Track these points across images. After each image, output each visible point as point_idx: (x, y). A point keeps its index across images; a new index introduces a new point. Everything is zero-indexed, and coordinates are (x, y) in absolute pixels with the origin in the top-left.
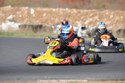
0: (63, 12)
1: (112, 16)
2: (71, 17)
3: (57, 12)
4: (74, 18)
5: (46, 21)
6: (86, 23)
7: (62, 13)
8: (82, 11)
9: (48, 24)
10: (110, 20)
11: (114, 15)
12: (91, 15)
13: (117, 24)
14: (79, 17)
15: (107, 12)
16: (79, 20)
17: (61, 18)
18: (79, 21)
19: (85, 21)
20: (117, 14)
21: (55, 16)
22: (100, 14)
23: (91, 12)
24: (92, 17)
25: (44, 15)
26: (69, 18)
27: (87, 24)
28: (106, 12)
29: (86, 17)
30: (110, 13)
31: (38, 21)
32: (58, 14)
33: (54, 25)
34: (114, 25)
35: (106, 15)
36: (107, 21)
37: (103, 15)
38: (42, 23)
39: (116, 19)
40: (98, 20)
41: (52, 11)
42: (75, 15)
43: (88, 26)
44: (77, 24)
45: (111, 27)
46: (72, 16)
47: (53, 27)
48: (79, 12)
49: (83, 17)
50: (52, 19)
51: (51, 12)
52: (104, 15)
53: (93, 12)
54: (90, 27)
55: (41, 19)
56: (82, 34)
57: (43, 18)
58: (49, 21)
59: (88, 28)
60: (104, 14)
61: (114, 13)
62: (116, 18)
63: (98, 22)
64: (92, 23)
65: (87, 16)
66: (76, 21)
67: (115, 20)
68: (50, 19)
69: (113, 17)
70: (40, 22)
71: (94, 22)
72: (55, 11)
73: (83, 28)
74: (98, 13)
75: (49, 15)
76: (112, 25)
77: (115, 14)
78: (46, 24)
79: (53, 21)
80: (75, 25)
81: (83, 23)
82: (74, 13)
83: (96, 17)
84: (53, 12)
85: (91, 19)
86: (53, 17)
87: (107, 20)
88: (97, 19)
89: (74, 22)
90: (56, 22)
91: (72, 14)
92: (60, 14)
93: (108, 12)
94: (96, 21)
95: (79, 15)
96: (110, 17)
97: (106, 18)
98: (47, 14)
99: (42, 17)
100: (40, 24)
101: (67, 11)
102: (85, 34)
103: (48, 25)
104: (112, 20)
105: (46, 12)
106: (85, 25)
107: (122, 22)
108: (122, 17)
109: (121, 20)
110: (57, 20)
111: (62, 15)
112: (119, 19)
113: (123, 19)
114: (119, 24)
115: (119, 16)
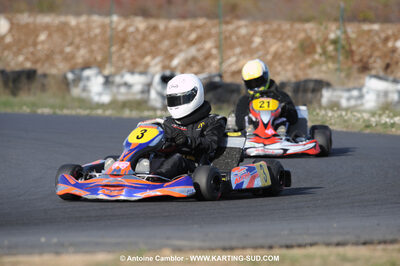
0: (103, 26)
1: (257, 40)
2: (126, 45)
3: (83, 26)
4: (137, 47)
5: (49, 57)
6: (175, 62)
7: (97, 31)
8: (162, 25)
9: (53, 65)
10: (252, 52)
11: (264, 36)
12: (193, 36)
13: (276, 64)
14: (154, 44)
15: (242, 27)
16: (154, 55)
17: (95, 47)
18: (154, 57)
19: (172, 57)
20: (275, 32)
21: (77, 40)
22: (220, 33)
23: (194, 28)
24: (194, 43)
25: (42, 37)
26: (122, 47)
27: (179, 64)
28: (239, 27)
29: (177, 45)
30: (251, 29)
31: (21, 58)
32: (85, 36)
33: (72, 71)
35: (238, 38)
37: (230, 37)
38: (35, 62)
39: (273, 49)
40: (214, 51)
41: (65, 24)
42: (139, 37)
44: (147, 66)
46: (131, 39)
47: (70, 76)
48: (155, 29)
49: (166, 44)
50: (68, 49)
51: (63, 29)
52: (234, 38)
53: (198, 27)
55: (31, 49)
57: (39, 47)
58: (58, 57)
60: (233, 32)
61: (265, 32)
62: (271, 46)
63: (215, 58)
64: (194, 64)
65: (180, 41)
66: (143, 56)
67: (267, 53)
68: (62, 52)
69: (263, 43)
70: (27, 59)
71: (201, 58)
72: (78, 25)
74: (214, 31)
75: (56, 37)
77: (269, 34)
78: (46, 65)
79: (69, 58)
80: (137, 70)
81: (167, 62)
82: (137, 30)
83: (208, 45)
84: (72, 29)
85: (193, 51)
86: (71, 44)
87: (241, 53)
88: (211, 48)
89: (138, 60)
90: (80, 60)
91: (132, 33)
92: (92, 34)
93: (246, 26)
94: (208, 56)
95: (153, 37)
96: (251, 42)
97: (241, 45)
98: (50, 35)
99: (35, 44)
100: (28, 65)
101: (114, 26)
103: (54, 71)
104: (261, 54)
105: (47, 27)
106: (173, 70)
107: (291, 59)
108: (290, 43)
109: (289, 53)
110: (82, 54)
111: (99, 38)
112: (281, 50)
113: (294, 50)
114: (280, 64)
115: (280, 39)
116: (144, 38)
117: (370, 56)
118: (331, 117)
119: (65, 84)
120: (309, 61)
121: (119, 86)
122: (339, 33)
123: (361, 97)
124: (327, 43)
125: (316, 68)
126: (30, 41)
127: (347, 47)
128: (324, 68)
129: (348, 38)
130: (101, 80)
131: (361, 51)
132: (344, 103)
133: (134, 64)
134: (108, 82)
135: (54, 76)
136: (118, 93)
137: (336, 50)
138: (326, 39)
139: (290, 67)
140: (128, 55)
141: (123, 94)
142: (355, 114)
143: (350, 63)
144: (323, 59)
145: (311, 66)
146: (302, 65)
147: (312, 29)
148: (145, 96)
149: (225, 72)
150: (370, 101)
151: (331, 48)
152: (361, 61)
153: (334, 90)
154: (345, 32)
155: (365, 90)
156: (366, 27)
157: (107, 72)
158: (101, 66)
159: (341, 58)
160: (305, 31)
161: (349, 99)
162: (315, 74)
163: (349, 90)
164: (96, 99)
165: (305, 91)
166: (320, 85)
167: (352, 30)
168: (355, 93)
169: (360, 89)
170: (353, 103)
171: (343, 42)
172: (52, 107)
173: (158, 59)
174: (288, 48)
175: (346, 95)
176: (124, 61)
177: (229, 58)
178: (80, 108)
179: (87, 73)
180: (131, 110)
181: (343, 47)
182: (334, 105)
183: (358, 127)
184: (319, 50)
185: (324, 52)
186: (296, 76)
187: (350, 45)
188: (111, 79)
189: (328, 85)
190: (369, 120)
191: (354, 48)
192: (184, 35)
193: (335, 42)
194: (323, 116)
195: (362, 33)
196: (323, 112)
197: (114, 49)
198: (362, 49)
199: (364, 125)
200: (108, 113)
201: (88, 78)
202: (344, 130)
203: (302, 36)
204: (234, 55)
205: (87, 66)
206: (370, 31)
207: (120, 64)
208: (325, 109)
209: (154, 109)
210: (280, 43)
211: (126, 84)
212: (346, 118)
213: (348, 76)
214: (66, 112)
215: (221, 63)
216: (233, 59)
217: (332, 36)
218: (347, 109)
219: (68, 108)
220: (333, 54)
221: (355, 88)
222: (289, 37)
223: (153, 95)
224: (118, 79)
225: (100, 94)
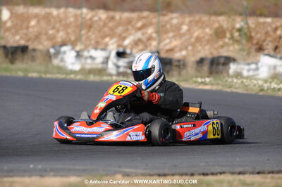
0: (76, 16)
1: (185, 28)
2: (92, 30)
3: (62, 16)
4: (99, 31)
5: (37, 37)
6: (127, 42)
7: (72, 19)
8: (117, 16)
9: (40, 43)
10: (181, 36)
11: (189, 25)
12: (139, 24)
13: (198, 45)
14: (112, 29)
15: (175, 18)
16: (111, 36)
17: (70, 31)
18: (111, 39)
19: (124, 38)
20: (197, 22)
21: (58, 25)
22: (158, 22)
23: (139, 19)
24: (140, 29)
25: (33, 23)
26: (89, 31)
27: (130, 43)
28: (172, 19)
29: (127, 30)
30: (181, 20)
31: (17, 38)
32: (64, 23)
33: (53, 47)
34: (190, 48)
35: (171, 26)
36: (173, 40)
37: (165, 25)
38: (28, 41)
39: (196, 34)
40: (154, 35)
41: (50, 14)
42: (101, 24)
43: (131, 50)
44: (107, 45)
45: (184, 53)
46: (95, 26)
47: (52, 51)
48: (112, 18)
49: (120, 29)
50: (51, 32)
51: (47, 17)
52: (168, 26)
53: (144, 18)
54: (137, 52)
55: (25, 31)
56: (118, 67)
57: (31, 30)
58: (43, 37)
59: (131, 54)
60: (167, 22)
61: (191, 22)
62: (195, 31)
63: (155, 40)
64: (140, 44)
66: (103, 38)
67: (192, 37)
68: (46, 34)
69: (189, 30)
70: (22, 38)
71: (144, 40)
72: (58, 15)
73: (120, 55)
74: (154, 21)
75: (43, 23)
76: (186, 48)
77: (193, 23)
78: (35, 43)
79: (51, 38)
80: (100, 47)
81: (120, 43)
82: (100, 19)
83: (150, 30)
84: (53, 17)
85: (139, 35)
86: (53, 28)
87: (173, 37)
88: (152, 33)
89: (99, 40)
90: (59, 40)
91: (96, 21)
92: (68, 21)
93: (177, 18)
94: (150, 38)
95: (111, 24)
96: (180, 29)
97: (173, 31)
98: (38, 22)
99: (28, 28)
100: (22, 43)
101: (84, 16)
102: (125, 67)
103: (40, 47)
104: (187, 37)
105: (36, 16)
106: (125, 48)
107: (208, 42)
108: (207, 30)
109: (207, 37)
110: (61, 35)
111: (73, 24)
112: (202, 35)
113: (211, 35)
114: (201, 45)
115: (201, 27)
116: (105, 25)
117: (264, 41)
118: (236, 83)
119: (48, 56)
120: (221, 43)
121: (86, 58)
122: (242, 24)
123: (257, 69)
124: (234, 31)
125: (225, 48)
126: (25, 26)
127: (248, 34)
128: (231, 48)
129: (249, 28)
130: (74, 54)
131: (258, 36)
132: (245, 73)
133: (97, 43)
134: (79, 55)
135: (40, 51)
136: (86, 63)
137: (240, 35)
138: (233, 28)
139: (207, 47)
140: (93, 37)
141: (89, 64)
142: (253, 81)
143: (250, 45)
144: (231, 42)
145: (222, 47)
146: (216, 46)
147: (223, 21)
148: (105, 66)
149: (162, 50)
150: (264, 72)
151: (236, 34)
152: (257, 44)
153: (238, 64)
154: (247, 23)
155: (260, 64)
156: (262, 20)
157: (78, 48)
158: (73, 44)
159: (244, 41)
160: (218, 22)
161: (249, 70)
162: (224, 53)
163: (249, 64)
164: (70, 67)
165: (218, 64)
166: (229, 60)
167: (252, 22)
168: (253, 66)
169: (257, 64)
170: (251, 73)
171: (246, 30)
172: (39, 72)
173: (114, 40)
174: (206, 33)
175: (246, 67)
176: (90, 40)
177: (165, 39)
178: (58, 73)
179: (64, 49)
180: (95, 75)
181: (245, 34)
182: (238, 75)
183: (255, 90)
184: (228, 35)
185: (232, 37)
186: (212, 54)
187: (250, 33)
188: (80, 54)
189: (234, 60)
190: (262, 86)
191: (253, 34)
192: (133, 23)
193: (239, 30)
194: (230, 82)
195: (258, 24)
196: (230, 80)
197: (83, 32)
198: (259, 36)
199: (258, 89)
200: (79, 77)
201: (65, 53)
202: (245, 92)
203: (216, 25)
204: (168, 38)
205: (64, 44)
206: (264, 23)
207: (88, 43)
208: (232, 77)
209: (111, 75)
210: (200, 31)
211: (91, 57)
212: (246, 84)
213: (249, 54)
214: (48, 76)
215: (159, 43)
216: (167, 41)
217: (238, 26)
218: (247, 78)
219: (50, 73)
220: (238, 38)
221: (253, 63)
222: (207, 26)
223: (110, 65)
224: (86, 54)
225: (73, 64)
